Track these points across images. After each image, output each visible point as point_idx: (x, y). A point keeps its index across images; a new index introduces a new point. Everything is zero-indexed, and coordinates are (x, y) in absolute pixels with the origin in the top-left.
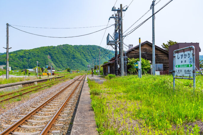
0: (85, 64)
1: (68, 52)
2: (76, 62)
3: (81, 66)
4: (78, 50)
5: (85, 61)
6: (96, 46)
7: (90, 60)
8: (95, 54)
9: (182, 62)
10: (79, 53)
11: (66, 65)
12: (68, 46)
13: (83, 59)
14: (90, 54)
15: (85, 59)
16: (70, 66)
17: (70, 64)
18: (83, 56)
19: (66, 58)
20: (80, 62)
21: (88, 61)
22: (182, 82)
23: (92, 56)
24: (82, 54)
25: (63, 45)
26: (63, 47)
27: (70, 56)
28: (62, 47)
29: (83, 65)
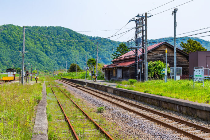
0: (43, 59)
1: (12, 38)
2: (28, 56)
3: (36, 63)
4: (31, 35)
5: (44, 54)
6: (64, 28)
7: (52, 53)
8: (60, 42)
9: (198, 74)
10: (33, 40)
11: (8, 61)
12: (13, 27)
13: (39, 51)
14: (51, 43)
15: (44, 52)
16: (15, 63)
17: (16, 59)
18: (39, 45)
19: (9, 50)
20: (34, 55)
21: (49, 54)
22: (198, 85)
23: (56, 45)
24: (38, 42)
25: (4, 26)
26: (4, 30)
27: (17, 46)
28: (2, 29)
29: (40, 62)
